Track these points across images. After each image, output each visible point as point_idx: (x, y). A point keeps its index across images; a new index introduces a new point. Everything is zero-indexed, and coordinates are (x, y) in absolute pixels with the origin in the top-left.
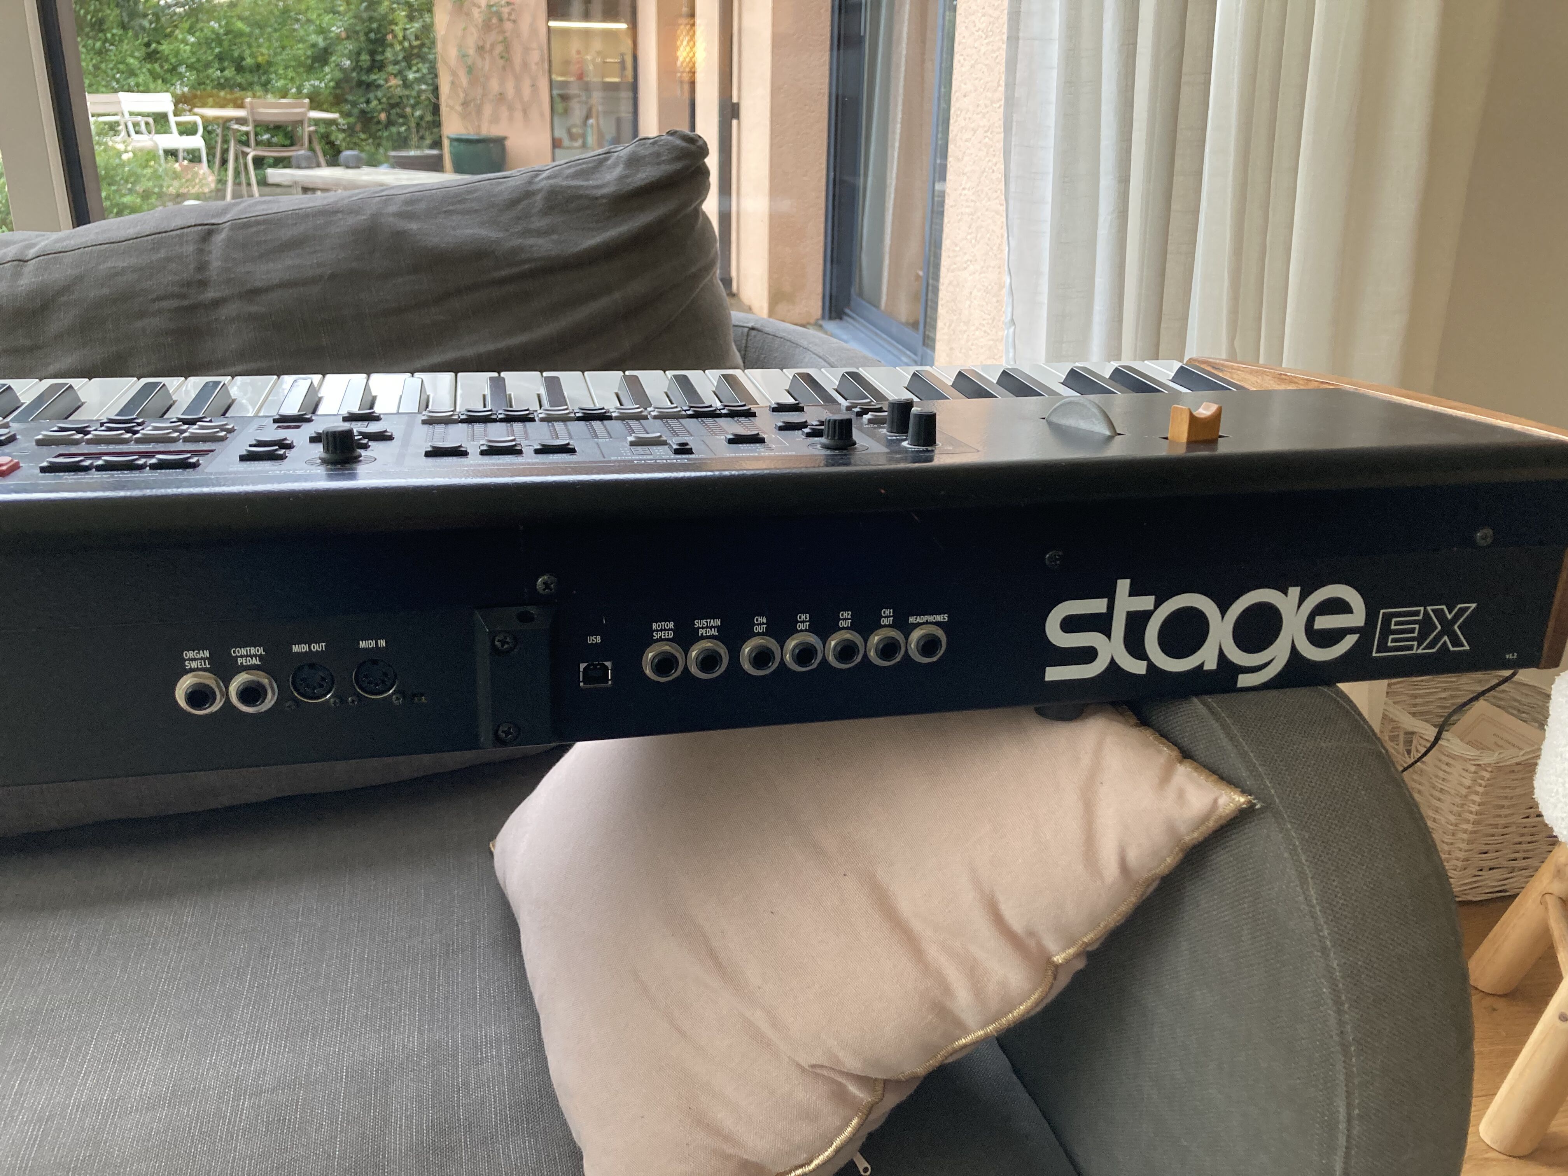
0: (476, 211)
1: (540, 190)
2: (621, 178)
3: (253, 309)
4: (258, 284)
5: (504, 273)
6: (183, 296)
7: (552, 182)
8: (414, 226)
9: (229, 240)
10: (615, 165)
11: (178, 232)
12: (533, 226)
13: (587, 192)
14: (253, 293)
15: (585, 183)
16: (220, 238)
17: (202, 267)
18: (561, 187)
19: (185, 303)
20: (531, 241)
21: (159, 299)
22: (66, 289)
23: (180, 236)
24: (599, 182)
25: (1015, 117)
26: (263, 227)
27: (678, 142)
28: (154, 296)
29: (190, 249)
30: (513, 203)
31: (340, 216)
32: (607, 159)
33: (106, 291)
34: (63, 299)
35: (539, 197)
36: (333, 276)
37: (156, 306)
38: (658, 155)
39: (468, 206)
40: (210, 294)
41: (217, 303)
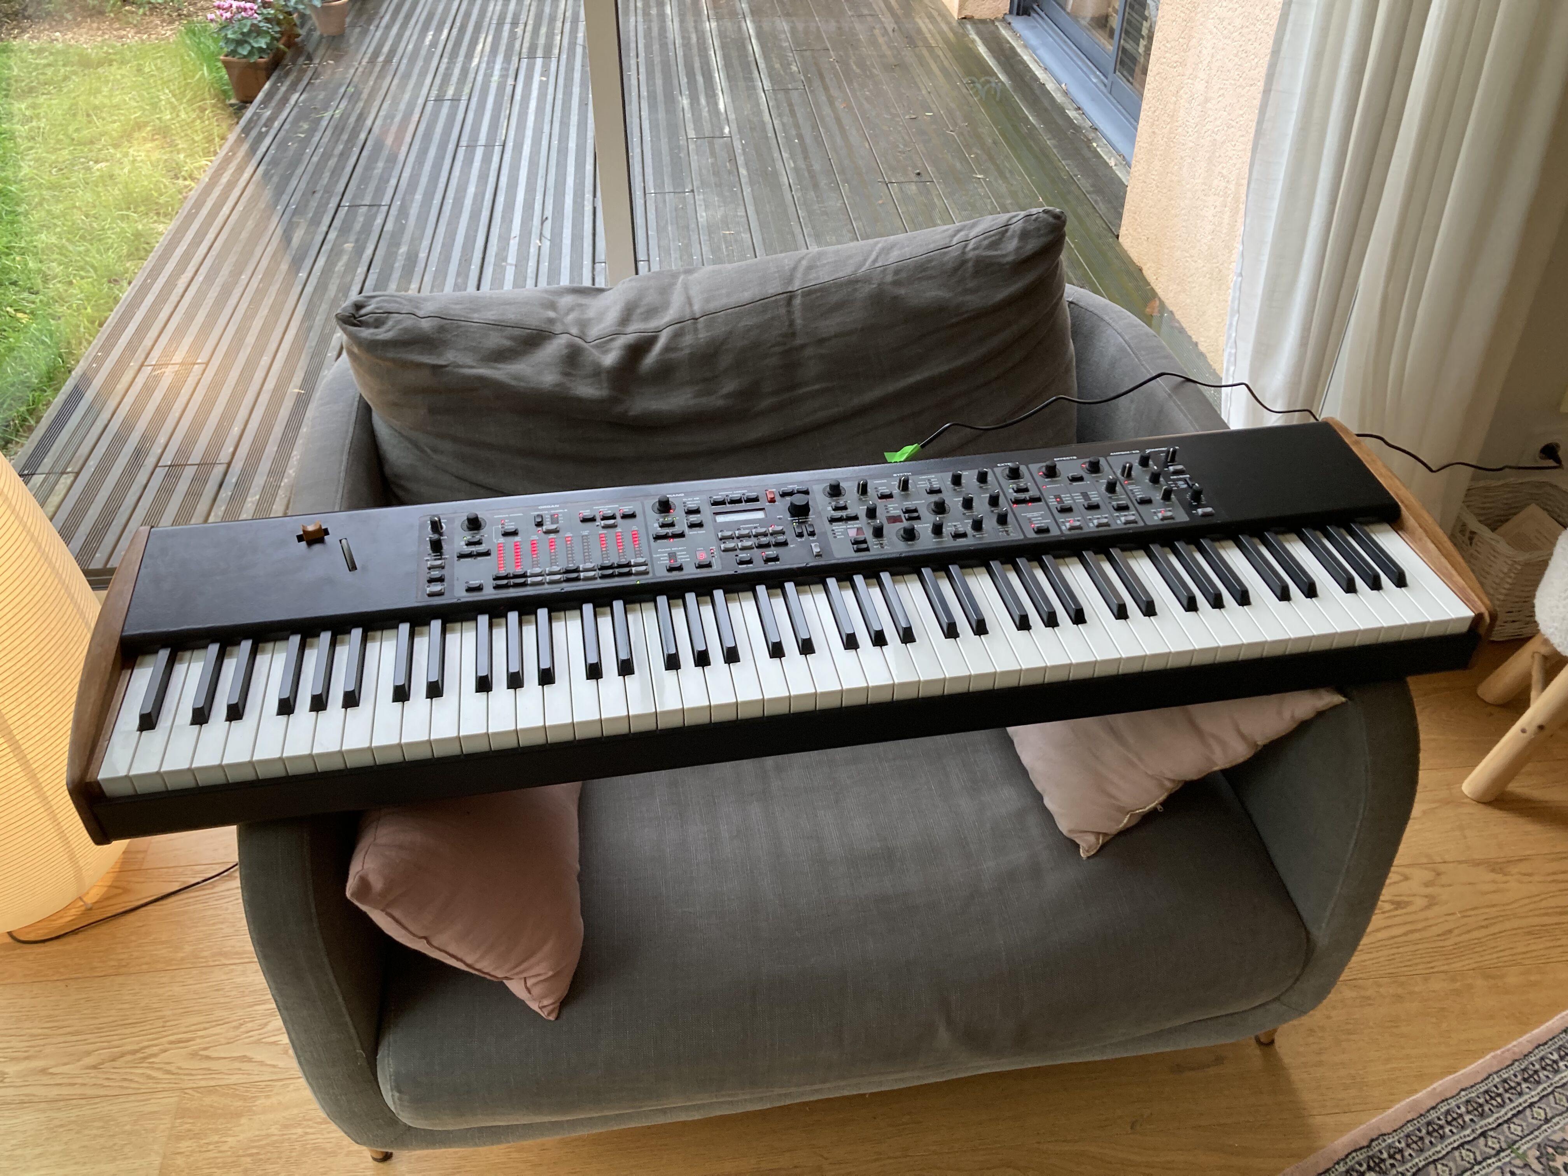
0: (935, 277)
1: (971, 259)
2: (1018, 249)
3: (823, 351)
4: (824, 336)
5: (954, 320)
6: (785, 344)
7: (977, 252)
8: (902, 291)
9: (803, 304)
10: (1012, 237)
11: (774, 298)
12: (968, 286)
13: (998, 260)
14: (821, 341)
15: (995, 253)
16: (797, 301)
17: (792, 323)
18: (982, 256)
19: (787, 347)
20: (968, 298)
21: (773, 346)
22: (724, 341)
23: (776, 301)
24: (1004, 252)
25: (1261, 142)
26: (819, 294)
27: (1051, 219)
28: (769, 345)
29: (783, 311)
30: (956, 270)
31: (860, 285)
32: (1006, 231)
33: (746, 342)
34: (724, 348)
35: (970, 264)
36: (862, 330)
37: (773, 349)
38: (1038, 229)
39: (929, 273)
40: (798, 342)
41: (803, 347)
